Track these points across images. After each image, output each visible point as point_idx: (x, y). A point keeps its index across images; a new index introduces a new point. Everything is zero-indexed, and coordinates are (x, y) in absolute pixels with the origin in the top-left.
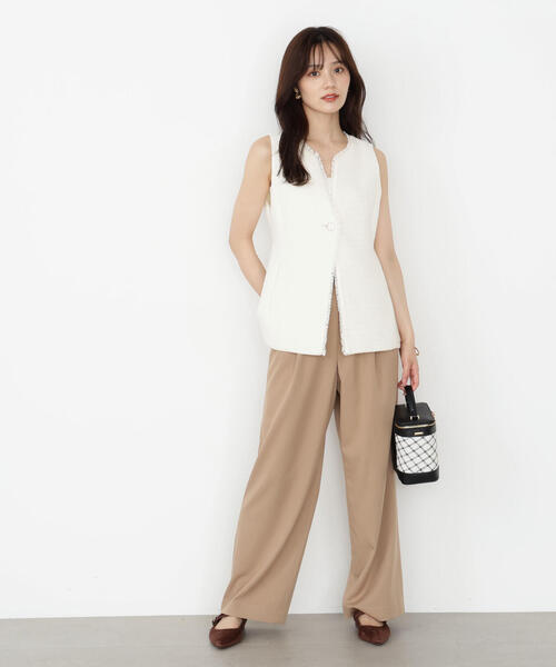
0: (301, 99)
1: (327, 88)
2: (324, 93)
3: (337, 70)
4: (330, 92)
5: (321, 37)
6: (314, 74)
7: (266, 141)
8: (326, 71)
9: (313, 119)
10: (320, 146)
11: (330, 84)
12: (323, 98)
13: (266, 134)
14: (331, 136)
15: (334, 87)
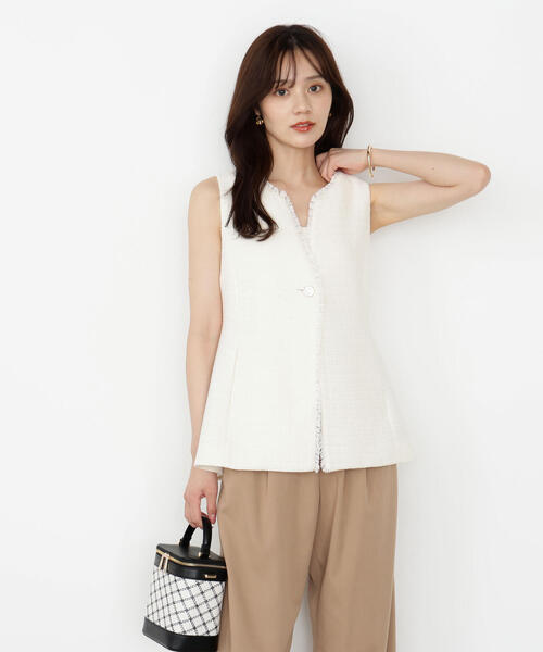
0: (263, 124)
1: (299, 113)
2: (295, 120)
3: (314, 88)
4: (303, 118)
5: (294, 40)
6: (282, 93)
7: (212, 183)
8: (298, 90)
9: (279, 153)
10: (288, 188)
11: (302, 108)
12: (294, 127)
13: (212, 175)
14: (304, 175)
15: (308, 112)
